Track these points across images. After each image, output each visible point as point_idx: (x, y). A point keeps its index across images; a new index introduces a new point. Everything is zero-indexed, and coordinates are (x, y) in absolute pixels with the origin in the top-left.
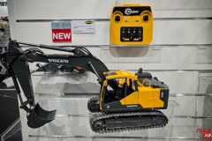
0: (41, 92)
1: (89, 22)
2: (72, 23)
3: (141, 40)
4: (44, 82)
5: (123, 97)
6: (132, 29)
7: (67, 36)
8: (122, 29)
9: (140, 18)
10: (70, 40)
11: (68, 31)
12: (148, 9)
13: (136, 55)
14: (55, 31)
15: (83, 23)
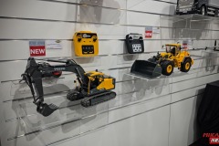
1: (58, 41)
7: (42, 51)
11: (43, 48)
13: (88, 62)
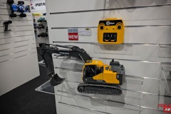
0: (63, 67)
2: (79, 29)
3: (115, 41)
4: (65, 62)
5: (94, 75)
6: (110, 34)
8: (104, 34)
9: (115, 27)
10: (77, 39)
12: (121, 21)
14: (70, 34)
15: (84, 29)
